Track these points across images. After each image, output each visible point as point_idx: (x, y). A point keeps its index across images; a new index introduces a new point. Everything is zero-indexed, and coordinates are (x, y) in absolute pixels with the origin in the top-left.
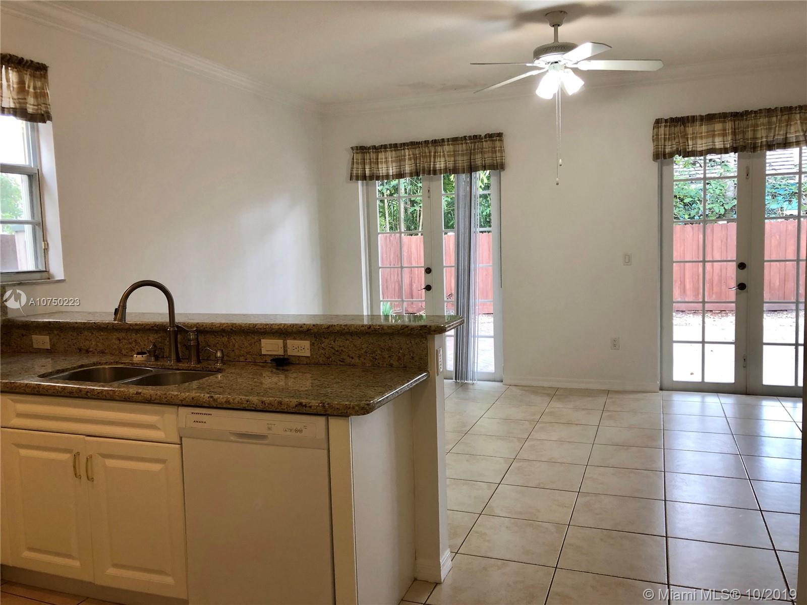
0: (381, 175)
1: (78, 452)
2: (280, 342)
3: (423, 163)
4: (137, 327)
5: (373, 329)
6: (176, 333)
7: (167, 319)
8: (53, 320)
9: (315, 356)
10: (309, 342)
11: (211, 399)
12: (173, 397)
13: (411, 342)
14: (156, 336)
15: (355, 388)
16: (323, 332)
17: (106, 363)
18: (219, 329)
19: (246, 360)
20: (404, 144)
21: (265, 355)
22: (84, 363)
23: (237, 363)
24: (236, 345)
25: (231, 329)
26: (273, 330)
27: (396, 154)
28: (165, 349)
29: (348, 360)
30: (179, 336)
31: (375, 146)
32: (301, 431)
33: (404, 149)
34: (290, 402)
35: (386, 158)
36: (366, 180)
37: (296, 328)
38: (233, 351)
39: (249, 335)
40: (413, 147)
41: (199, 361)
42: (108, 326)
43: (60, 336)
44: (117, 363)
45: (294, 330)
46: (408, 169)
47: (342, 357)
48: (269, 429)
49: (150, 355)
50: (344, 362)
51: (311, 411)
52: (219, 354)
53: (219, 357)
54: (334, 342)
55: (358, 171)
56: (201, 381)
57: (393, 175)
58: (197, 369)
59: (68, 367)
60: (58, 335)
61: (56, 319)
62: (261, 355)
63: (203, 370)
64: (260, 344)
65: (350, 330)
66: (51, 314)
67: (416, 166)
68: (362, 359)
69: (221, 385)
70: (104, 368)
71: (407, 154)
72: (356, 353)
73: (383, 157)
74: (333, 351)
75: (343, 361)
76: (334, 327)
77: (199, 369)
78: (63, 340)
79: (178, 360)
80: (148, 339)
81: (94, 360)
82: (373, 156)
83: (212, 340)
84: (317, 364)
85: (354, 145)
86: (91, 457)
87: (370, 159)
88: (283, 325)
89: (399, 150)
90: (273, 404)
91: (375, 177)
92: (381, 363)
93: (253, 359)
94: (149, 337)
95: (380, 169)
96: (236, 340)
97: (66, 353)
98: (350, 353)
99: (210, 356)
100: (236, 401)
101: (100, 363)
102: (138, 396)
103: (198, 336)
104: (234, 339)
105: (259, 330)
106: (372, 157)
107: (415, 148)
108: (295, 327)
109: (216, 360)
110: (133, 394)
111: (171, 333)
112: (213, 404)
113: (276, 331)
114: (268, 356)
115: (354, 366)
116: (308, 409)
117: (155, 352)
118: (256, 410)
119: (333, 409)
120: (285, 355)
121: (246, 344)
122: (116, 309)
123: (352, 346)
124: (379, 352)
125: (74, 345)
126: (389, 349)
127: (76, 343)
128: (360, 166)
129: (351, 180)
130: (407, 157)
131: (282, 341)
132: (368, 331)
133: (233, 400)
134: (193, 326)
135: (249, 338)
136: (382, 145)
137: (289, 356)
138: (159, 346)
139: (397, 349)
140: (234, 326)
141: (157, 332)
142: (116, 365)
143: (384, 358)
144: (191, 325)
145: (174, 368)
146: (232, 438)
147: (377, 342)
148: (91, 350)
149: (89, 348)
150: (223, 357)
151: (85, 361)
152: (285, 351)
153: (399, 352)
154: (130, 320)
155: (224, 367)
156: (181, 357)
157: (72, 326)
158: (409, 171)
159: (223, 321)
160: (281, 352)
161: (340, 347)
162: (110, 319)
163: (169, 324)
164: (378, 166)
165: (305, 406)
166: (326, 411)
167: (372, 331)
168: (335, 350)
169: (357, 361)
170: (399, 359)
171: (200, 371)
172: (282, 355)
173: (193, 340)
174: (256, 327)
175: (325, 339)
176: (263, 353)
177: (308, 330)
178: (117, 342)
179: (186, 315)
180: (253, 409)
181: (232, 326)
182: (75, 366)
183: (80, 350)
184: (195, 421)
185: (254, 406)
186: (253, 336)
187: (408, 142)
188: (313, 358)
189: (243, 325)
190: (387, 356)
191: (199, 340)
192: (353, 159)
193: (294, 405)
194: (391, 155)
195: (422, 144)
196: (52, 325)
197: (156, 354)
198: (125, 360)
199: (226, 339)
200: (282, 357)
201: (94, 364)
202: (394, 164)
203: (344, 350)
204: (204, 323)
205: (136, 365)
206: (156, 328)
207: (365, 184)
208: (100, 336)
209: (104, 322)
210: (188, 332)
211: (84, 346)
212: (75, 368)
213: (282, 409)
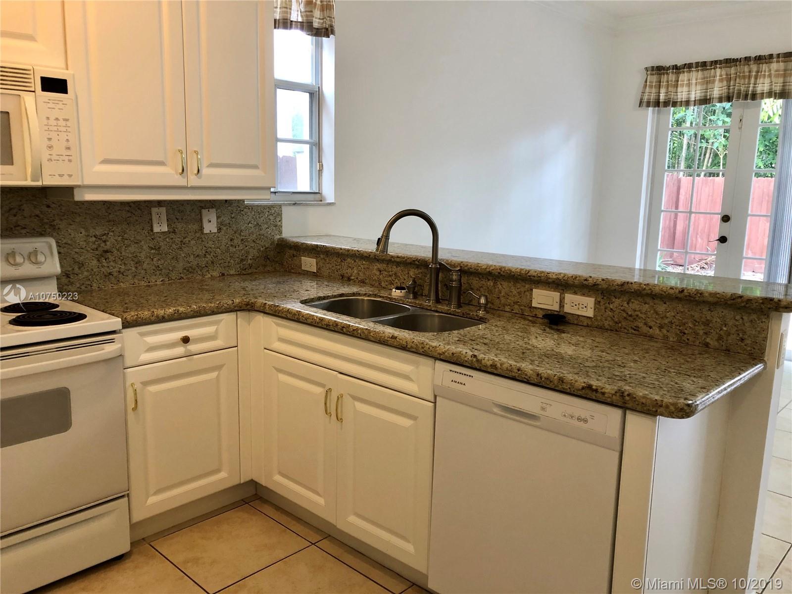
0: (679, 100)
1: (330, 389)
2: (556, 295)
3: (740, 86)
4: (398, 260)
5: (687, 294)
6: (438, 271)
7: (428, 255)
8: (320, 244)
9: (599, 318)
10: (594, 299)
11: (475, 359)
12: (431, 348)
13: (742, 318)
14: (417, 271)
15: (662, 373)
16: (615, 290)
17: (365, 295)
18: (485, 272)
19: (513, 310)
20: (716, 62)
21: (536, 308)
22: (344, 292)
23: (502, 312)
24: (502, 292)
25: (499, 273)
26: (549, 280)
27: (703, 74)
28: (425, 286)
29: (645, 329)
30: (440, 275)
31: (676, 65)
32: (586, 421)
33: (714, 69)
34: (576, 381)
35: (689, 80)
36: (659, 106)
37: (579, 280)
38: (498, 298)
39: (519, 283)
40: (728, 65)
41: (459, 306)
42: (370, 255)
43: (325, 260)
44: (375, 296)
45: (576, 282)
46: (716, 92)
47: (636, 324)
48: (543, 409)
49: (409, 292)
50: (638, 331)
51: (602, 398)
52: (483, 301)
53: (483, 304)
54: (628, 304)
55: (651, 96)
56: (462, 331)
57: (695, 101)
58: (457, 314)
59: (329, 295)
60: (324, 259)
61: (324, 242)
62: (531, 307)
63: (463, 315)
64: (531, 294)
65: (652, 292)
66: (319, 237)
67: (729, 89)
68: (664, 331)
69: (486, 341)
70: (362, 299)
71: (718, 74)
72: (658, 322)
73: (686, 78)
74: (625, 315)
75: (636, 329)
76: (630, 285)
77: (459, 314)
78: (327, 265)
79: (438, 301)
80: (408, 273)
81: (355, 289)
82: (672, 77)
83: (475, 282)
84: (601, 328)
85: (649, 65)
86: (342, 396)
87: (668, 82)
88: (562, 275)
89: (709, 69)
90: (551, 380)
91: (671, 103)
92: (691, 339)
93: (520, 311)
94: (410, 272)
95: (679, 94)
96: (504, 287)
97: (330, 278)
98: (649, 320)
99: (472, 300)
100: (505, 366)
101: (359, 294)
102: (393, 340)
103: (461, 277)
104: (501, 284)
105: (532, 277)
106: (670, 79)
107: (731, 67)
108: (577, 279)
109: (479, 306)
110: (388, 338)
111: (433, 270)
112: (476, 365)
113: (554, 281)
114: (539, 310)
115: (651, 338)
116: (599, 395)
117: (414, 288)
118: (528, 382)
119: (637, 403)
120: (560, 312)
121: (515, 292)
122: (379, 239)
123: (652, 311)
124: (690, 325)
125: (337, 271)
126: (707, 323)
127: (339, 269)
128: (654, 90)
129: (639, 107)
130: (718, 78)
131: (559, 293)
132: (679, 295)
133: (501, 365)
134: (457, 264)
135: (518, 285)
136: (686, 64)
137: (566, 313)
138: (419, 282)
139: (718, 325)
140: (503, 270)
141: (418, 267)
142: (375, 298)
143: (697, 334)
144: (455, 264)
145: (433, 309)
146: (496, 410)
147: (689, 311)
148: (352, 278)
149: (351, 276)
150: (486, 304)
151: (346, 290)
152: (562, 305)
153: (721, 329)
154: (392, 251)
155: (488, 316)
156: (440, 298)
157: (337, 251)
158: (717, 96)
159: (490, 263)
160: (556, 307)
161: (635, 311)
162: (372, 248)
163: (431, 260)
164: (677, 90)
165: (596, 391)
166: (626, 403)
167: (686, 296)
168: (627, 314)
169: (657, 331)
170: (720, 338)
171: (460, 316)
172: (557, 311)
173: (455, 281)
174: (529, 274)
175: (616, 298)
176: (533, 305)
177: (594, 285)
178: (378, 273)
179: (450, 251)
180: (526, 380)
181: (500, 269)
182: (336, 294)
183: (343, 276)
184: (452, 381)
185: (526, 377)
186: (524, 284)
187: (722, 59)
188: (597, 320)
189: (513, 270)
190: (701, 332)
191: (462, 281)
192: (646, 82)
193: (580, 387)
194: (696, 76)
195: (740, 62)
196: (319, 249)
197: (415, 291)
198: (384, 293)
199: (492, 284)
200: (556, 313)
201: (354, 294)
202: (699, 87)
203: (640, 315)
204: (470, 263)
205: (394, 301)
206: (417, 263)
207: (656, 112)
208: (362, 265)
209: (367, 250)
210: (451, 270)
211: (347, 273)
212: (335, 296)
213: (564, 388)
